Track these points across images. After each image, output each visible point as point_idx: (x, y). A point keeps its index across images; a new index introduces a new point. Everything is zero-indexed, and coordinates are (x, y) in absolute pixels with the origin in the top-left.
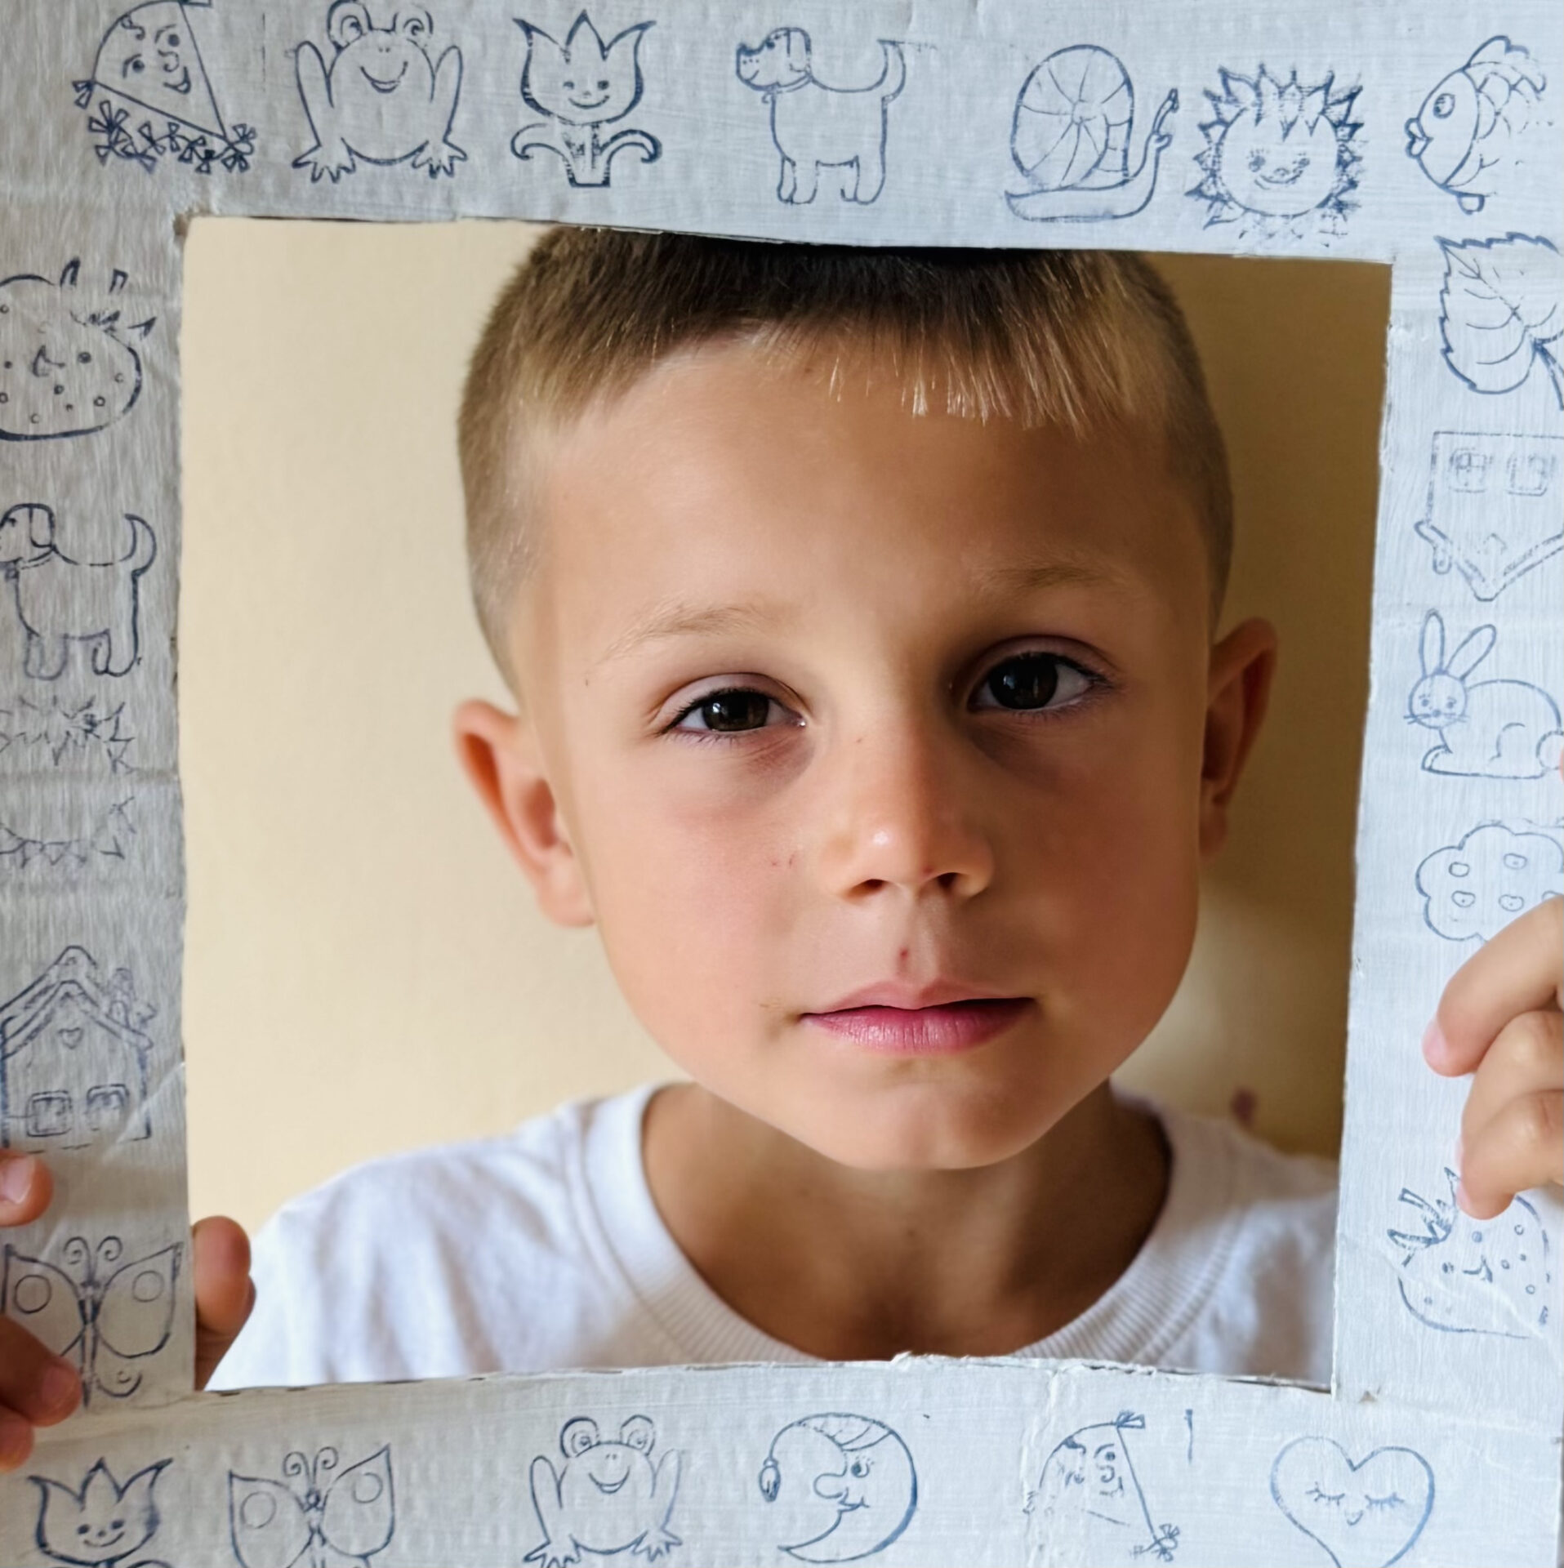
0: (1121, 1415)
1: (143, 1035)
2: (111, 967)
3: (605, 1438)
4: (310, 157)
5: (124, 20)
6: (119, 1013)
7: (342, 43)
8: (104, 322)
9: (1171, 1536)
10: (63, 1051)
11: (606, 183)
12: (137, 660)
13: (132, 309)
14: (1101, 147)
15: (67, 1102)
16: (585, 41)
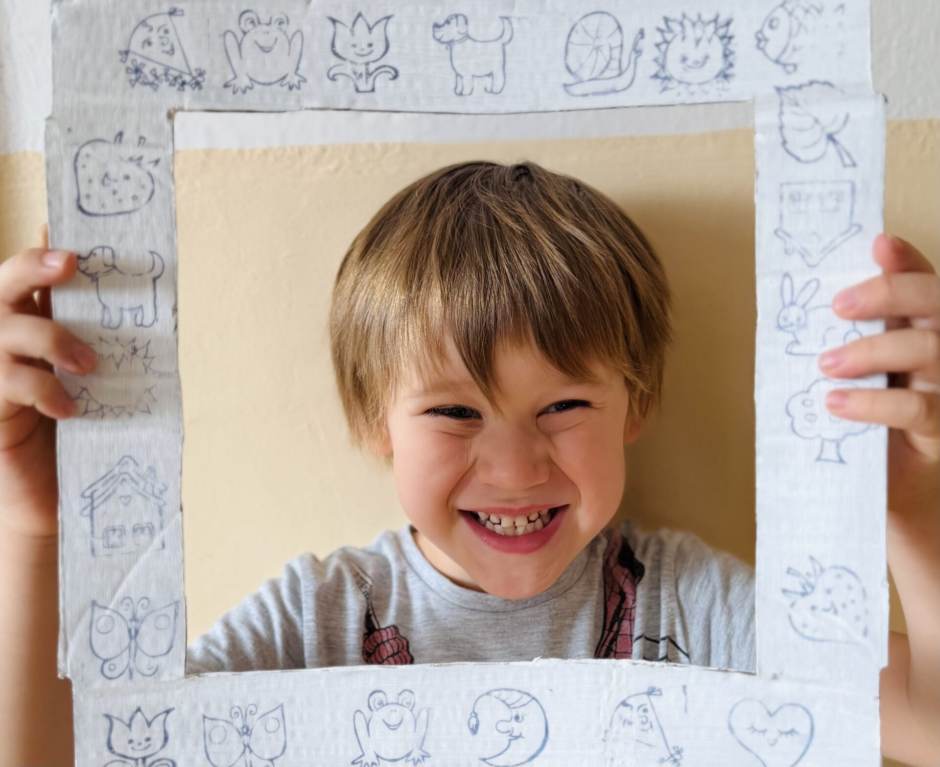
0: (650, 688)
1: (161, 499)
2: (145, 467)
3: (390, 700)
4: (232, 83)
5: (143, 23)
6: (149, 488)
7: (246, 30)
8: (135, 161)
9: (679, 752)
10: (122, 507)
11: (373, 90)
12: (156, 319)
13: (149, 155)
14: (608, 58)
15: (123, 531)
16: (361, 26)
